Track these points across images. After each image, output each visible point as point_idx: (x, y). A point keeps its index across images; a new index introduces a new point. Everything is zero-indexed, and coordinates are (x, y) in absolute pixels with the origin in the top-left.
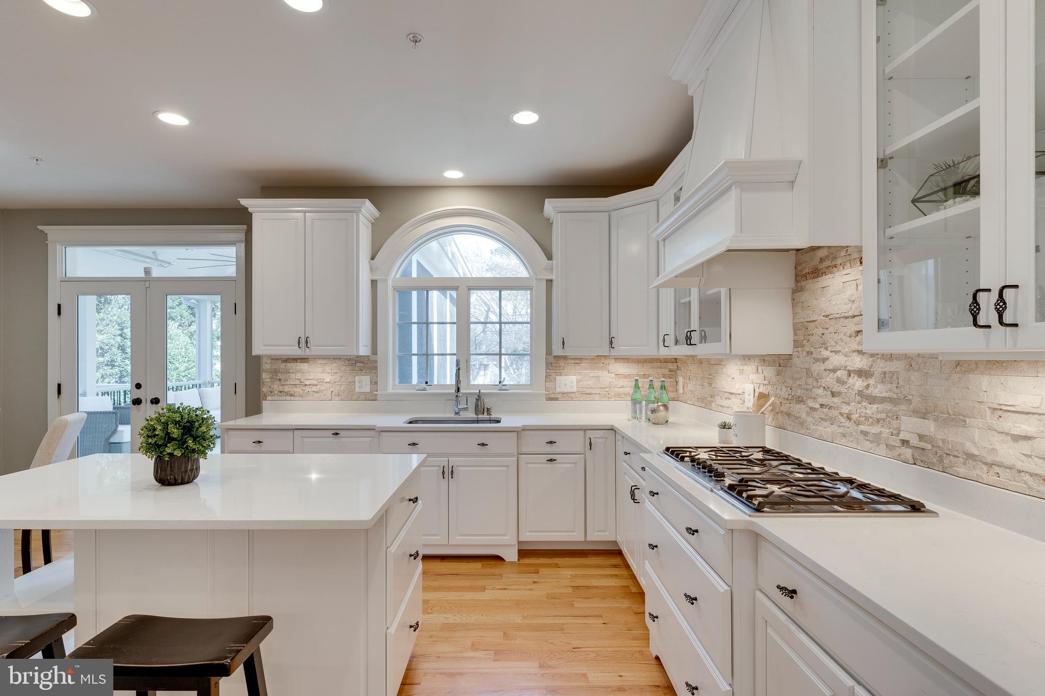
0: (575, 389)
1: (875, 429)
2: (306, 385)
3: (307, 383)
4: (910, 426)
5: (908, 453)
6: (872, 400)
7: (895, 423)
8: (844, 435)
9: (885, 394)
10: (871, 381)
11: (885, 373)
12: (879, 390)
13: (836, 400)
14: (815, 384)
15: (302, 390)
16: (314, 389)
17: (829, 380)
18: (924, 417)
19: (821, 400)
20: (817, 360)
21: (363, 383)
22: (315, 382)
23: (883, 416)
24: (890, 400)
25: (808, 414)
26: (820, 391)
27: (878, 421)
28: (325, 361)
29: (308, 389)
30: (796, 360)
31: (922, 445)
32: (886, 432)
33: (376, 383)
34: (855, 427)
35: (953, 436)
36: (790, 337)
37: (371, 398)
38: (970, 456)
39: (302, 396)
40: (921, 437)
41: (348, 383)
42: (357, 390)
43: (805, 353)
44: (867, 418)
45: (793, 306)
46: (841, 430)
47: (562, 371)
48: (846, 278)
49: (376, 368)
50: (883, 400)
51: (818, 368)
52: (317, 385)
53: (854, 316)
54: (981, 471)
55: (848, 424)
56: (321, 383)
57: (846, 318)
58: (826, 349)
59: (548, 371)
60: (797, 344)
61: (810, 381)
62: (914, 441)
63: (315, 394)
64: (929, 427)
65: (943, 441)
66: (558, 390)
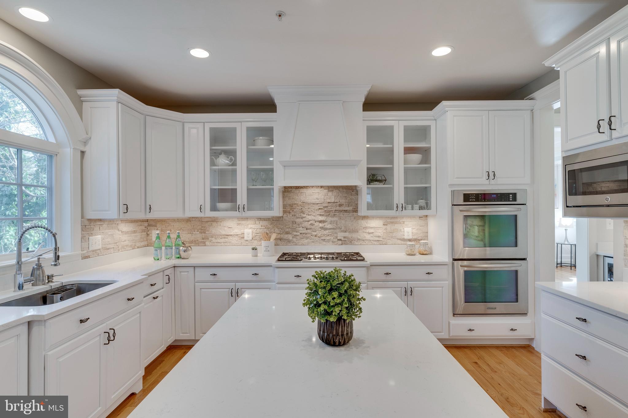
1: (328, 238)
4: (341, 235)
5: (340, 242)
6: (326, 229)
7: (335, 235)
8: (313, 242)
9: (331, 227)
10: (326, 224)
11: (331, 221)
12: (329, 226)
13: (308, 231)
14: (297, 226)
17: (307, 224)
18: (345, 232)
19: (301, 232)
20: (298, 218)
23: (331, 233)
24: (333, 229)
25: (293, 237)
26: (301, 229)
27: (328, 235)
30: (285, 218)
31: (345, 239)
32: (332, 238)
34: (319, 239)
35: (354, 235)
36: (282, 209)
38: (359, 239)
40: (344, 237)
43: (291, 216)
44: (324, 235)
45: (283, 197)
46: (312, 240)
47: (92, 232)
48: (314, 191)
50: (330, 229)
51: (298, 220)
53: (318, 204)
54: (361, 242)
55: (315, 238)
57: (314, 204)
58: (304, 214)
59: (83, 232)
60: (284, 212)
61: (295, 225)
62: (343, 239)
64: (347, 234)
65: (351, 237)
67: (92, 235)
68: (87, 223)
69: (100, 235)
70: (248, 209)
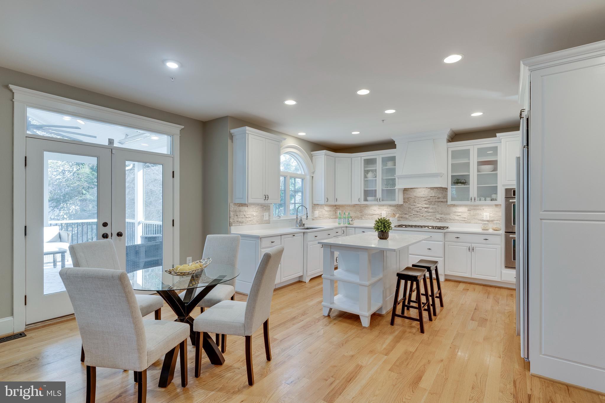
0: (318, 216)
1: (430, 218)
2: (247, 217)
4: (438, 216)
5: (438, 220)
6: (429, 212)
7: (435, 216)
10: (429, 209)
11: (433, 207)
12: (431, 211)
13: (418, 213)
14: (412, 210)
15: (245, 220)
16: (250, 219)
17: (417, 209)
18: (441, 214)
19: (413, 214)
20: (412, 205)
21: (266, 216)
22: (250, 216)
23: (432, 215)
24: (434, 212)
25: (409, 216)
26: (414, 212)
27: (430, 216)
29: (247, 219)
30: (404, 205)
32: (433, 218)
33: (270, 216)
34: (424, 218)
35: (448, 217)
36: (402, 201)
37: (269, 223)
38: (450, 219)
39: (245, 223)
40: (441, 218)
41: (261, 216)
42: (264, 219)
43: (408, 204)
44: (428, 216)
45: (403, 194)
46: (420, 219)
48: (422, 190)
49: (270, 209)
51: (412, 207)
53: (424, 197)
54: (453, 221)
55: (422, 217)
56: (252, 216)
57: (421, 197)
58: (415, 203)
59: (312, 209)
60: (404, 202)
61: (410, 210)
62: (440, 218)
63: (250, 222)
64: (442, 216)
65: (445, 218)
66: (315, 217)
67: (315, 211)
68: (314, 205)
69: (319, 210)
70: (382, 201)
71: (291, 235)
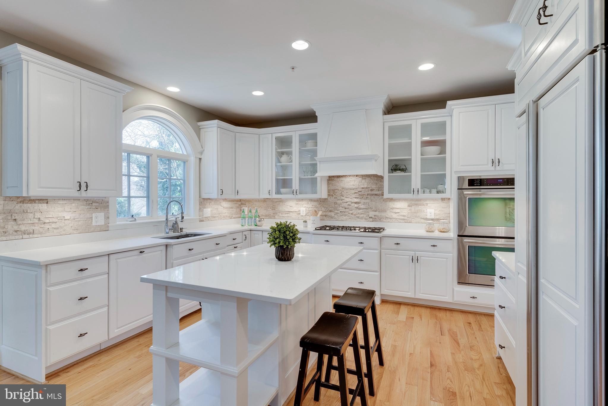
0: (210, 215)
2: (45, 223)
3: (47, 221)
4: (372, 214)
5: (371, 219)
6: (360, 209)
7: (368, 214)
8: (350, 218)
9: (364, 207)
10: (360, 205)
11: (364, 202)
12: (363, 207)
13: (346, 210)
14: (338, 206)
15: (41, 228)
16: (54, 226)
17: (345, 205)
18: (376, 211)
19: (340, 210)
20: (339, 200)
21: (98, 218)
22: (54, 220)
24: (366, 209)
25: (335, 214)
26: (341, 208)
27: (362, 214)
28: (65, 202)
29: (47, 226)
30: (329, 200)
31: (375, 217)
32: (365, 216)
33: (108, 218)
34: (354, 216)
35: (383, 214)
36: (327, 193)
37: (105, 229)
38: (387, 218)
39: (41, 233)
40: (375, 216)
41: (86, 219)
42: (94, 224)
43: (334, 198)
44: (359, 213)
45: (328, 184)
46: (349, 217)
47: (206, 206)
48: (351, 179)
49: (107, 207)
50: (363, 209)
51: (339, 202)
52: (56, 223)
53: (354, 189)
54: (389, 220)
55: (351, 215)
56: (61, 221)
57: (351, 189)
58: (343, 197)
59: (200, 206)
60: (329, 195)
61: (336, 205)
62: (373, 217)
63: (55, 230)
64: (377, 213)
65: (381, 216)
66: (204, 216)
67: (205, 208)
68: (202, 200)
69: (210, 208)
70: (300, 193)
71: (137, 252)
